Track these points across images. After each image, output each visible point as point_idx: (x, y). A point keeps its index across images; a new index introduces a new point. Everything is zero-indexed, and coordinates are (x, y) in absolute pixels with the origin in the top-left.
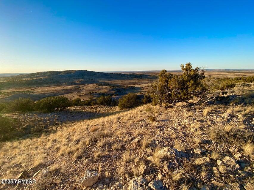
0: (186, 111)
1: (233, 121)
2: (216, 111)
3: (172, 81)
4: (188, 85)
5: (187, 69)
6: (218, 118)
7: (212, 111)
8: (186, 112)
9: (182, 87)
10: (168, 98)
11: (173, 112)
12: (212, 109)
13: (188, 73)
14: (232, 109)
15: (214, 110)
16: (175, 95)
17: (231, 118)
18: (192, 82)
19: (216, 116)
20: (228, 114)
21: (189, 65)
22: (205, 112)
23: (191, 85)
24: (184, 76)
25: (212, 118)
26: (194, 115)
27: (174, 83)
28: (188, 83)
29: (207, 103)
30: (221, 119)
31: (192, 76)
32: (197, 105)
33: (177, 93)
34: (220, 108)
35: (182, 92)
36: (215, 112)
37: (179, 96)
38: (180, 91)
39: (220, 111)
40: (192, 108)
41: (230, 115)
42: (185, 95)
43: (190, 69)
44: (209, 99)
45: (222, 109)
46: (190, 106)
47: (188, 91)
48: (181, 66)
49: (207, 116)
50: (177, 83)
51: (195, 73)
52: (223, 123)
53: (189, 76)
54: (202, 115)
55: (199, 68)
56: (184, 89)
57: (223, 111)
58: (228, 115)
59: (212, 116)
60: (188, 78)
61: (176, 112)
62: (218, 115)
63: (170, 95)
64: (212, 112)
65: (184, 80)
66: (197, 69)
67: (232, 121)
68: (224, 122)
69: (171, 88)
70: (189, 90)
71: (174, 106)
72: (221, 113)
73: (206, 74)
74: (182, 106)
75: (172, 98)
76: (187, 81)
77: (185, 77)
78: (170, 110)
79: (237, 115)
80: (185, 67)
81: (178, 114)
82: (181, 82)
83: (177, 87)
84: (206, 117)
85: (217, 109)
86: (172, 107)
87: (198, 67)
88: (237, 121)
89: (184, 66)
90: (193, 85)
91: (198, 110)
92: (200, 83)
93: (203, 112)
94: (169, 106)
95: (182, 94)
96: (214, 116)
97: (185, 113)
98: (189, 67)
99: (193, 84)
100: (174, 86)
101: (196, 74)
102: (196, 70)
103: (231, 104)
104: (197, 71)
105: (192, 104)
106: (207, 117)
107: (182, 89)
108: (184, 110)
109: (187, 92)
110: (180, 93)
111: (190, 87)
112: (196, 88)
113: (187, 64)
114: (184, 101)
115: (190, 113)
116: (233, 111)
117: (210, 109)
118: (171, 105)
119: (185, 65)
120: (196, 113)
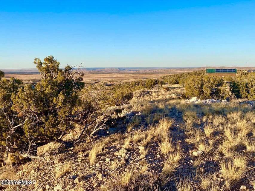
0: (59, 162)
1: (134, 162)
2: (110, 148)
3: (19, 98)
4: (56, 104)
5: (48, 70)
6: (113, 162)
7: (103, 149)
8: (60, 164)
9: (45, 109)
10: (16, 141)
11: (33, 171)
12: (104, 145)
13: (52, 77)
14: (130, 139)
15: (106, 148)
16: (31, 129)
17: (130, 156)
18: (61, 96)
19: (109, 160)
20: (126, 149)
21: (50, 60)
22: (93, 154)
23: (60, 104)
24: (44, 84)
25: (104, 164)
26: (75, 168)
27: (24, 102)
28: (55, 99)
29: (94, 135)
30: (117, 161)
31: (60, 85)
32: (79, 143)
33: (35, 126)
34: (114, 141)
35: (47, 120)
36: (107, 150)
37: (42, 130)
38: (42, 119)
39: (114, 147)
40: (70, 152)
41: (128, 150)
42: (53, 126)
43: (54, 69)
44: (97, 128)
45: (117, 142)
46: (66, 148)
47: (59, 117)
48: (35, 63)
49: (96, 163)
50: (31, 101)
51: (65, 77)
52: (120, 170)
53: (54, 84)
54: (89, 163)
55: (71, 69)
56: (51, 113)
57: (118, 146)
58: (126, 151)
59: (104, 160)
60: (53, 89)
61: (39, 169)
62: (113, 155)
63: (20, 131)
64: (104, 151)
65: (45, 95)
66: (68, 69)
67: (132, 162)
68: (122, 167)
69: (21, 113)
70: (59, 113)
71: (33, 157)
72: (117, 150)
73: (85, 80)
74: (51, 154)
75: (25, 137)
76: (52, 95)
77: (47, 87)
78: (25, 167)
79: (138, 149)
80: (43, 65)
81: (42, 175)
82: (41, 98)
83: (33, 110)
84: (95, 166)
85: (110, 143)
86: (28, 160)
87: (69, 66)
88: (138, 159)
89: (41, 64)
90: (64, 102)
91: (81, 155)
92: (76, 97)
93: (90, 155)
94: (22, 160)
95: (47, 125)
96: (108, 160)
97: (57, 168)
98: (52, 65)
99: (64, 100)
100: (25, 108)
101: (67, 79)
102: (66, 71)
103: (129, 130)
104: (69, 73)
105: (69, 144)
106: (97, 165)
107: (46, 113)
108: (56, 162)
109: (56, 120)
110: (42, 123)
111: (60, 107)
112: (71, 109)
113: (46, 59)
114: (54, 140)
115: (67, 166)
116: (131, 142)
117: (101, 147)
118: (25, 155)
119: (43, 61)
120: (77, 162)
